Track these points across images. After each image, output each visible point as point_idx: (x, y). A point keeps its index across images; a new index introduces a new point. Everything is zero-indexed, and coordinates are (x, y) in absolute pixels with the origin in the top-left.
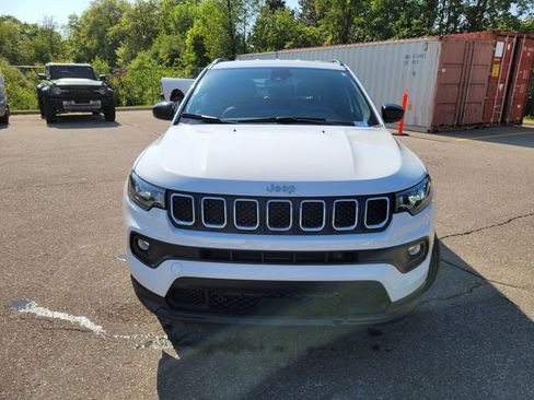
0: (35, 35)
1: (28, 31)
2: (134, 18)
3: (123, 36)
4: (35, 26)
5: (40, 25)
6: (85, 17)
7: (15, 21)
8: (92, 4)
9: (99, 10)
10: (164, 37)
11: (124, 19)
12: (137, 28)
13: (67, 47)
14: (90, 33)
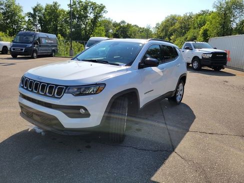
0: (142, 32)
1: (141, 30)
2: (181, 23)
3: (175, 31)
4: (144, 28)
5: (145, 28)
6: (162, 24)
7: (137, 27)
8: (166, 18)
9: (168, 21)
10: (192, 30)
11: (177, 24)
12: (181, 27)
13: (154, 36)
14: (163, 30)
